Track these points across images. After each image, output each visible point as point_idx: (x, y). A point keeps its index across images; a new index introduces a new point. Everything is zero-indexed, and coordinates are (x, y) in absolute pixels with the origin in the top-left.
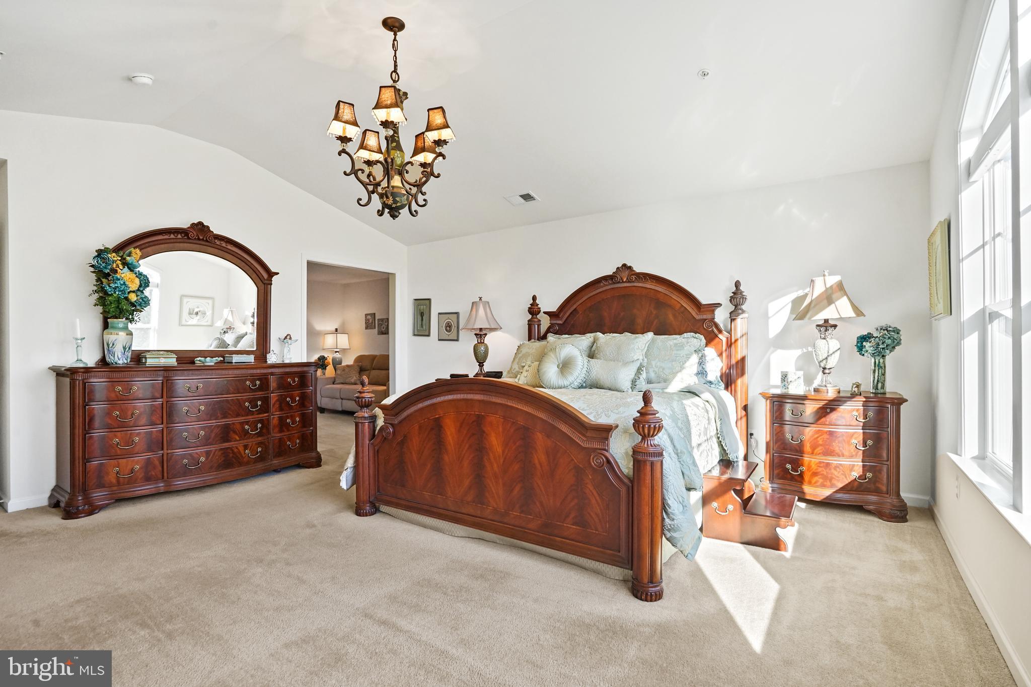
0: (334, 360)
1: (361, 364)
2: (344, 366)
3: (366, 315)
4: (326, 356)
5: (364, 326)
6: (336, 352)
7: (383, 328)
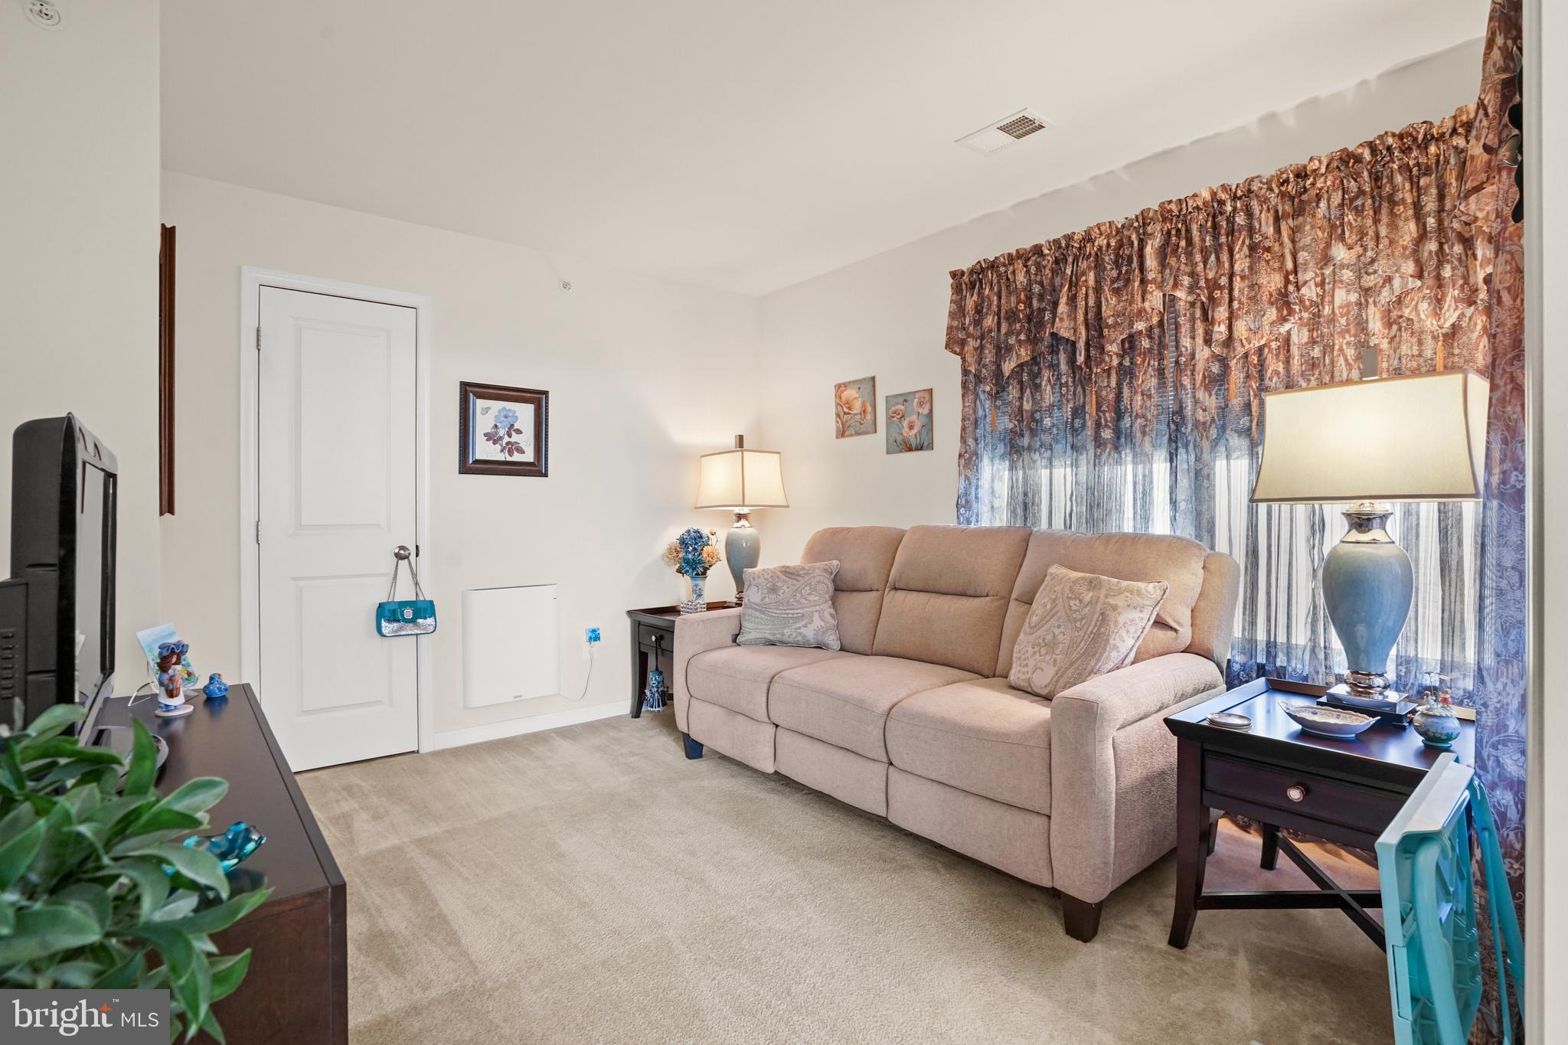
0: (731, 545)
1: (835, 562)
2: (772, 574)
3: (840, 388)
4: (705, 532)
5: (831, 425)
6: (740, 517)
7: (911, 428)
